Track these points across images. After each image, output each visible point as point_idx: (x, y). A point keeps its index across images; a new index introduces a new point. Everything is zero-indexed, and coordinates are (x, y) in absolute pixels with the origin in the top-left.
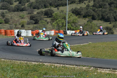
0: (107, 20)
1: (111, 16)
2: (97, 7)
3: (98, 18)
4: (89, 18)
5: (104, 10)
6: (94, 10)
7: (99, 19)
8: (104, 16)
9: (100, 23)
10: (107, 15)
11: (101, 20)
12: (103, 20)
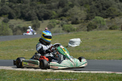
0: (28, 18)
1: (33, 12)
2: (14, 3)
3: (16, 16)
4: (5, 17)
5: (23, 5)
6: (10, 7)
7: (17, 18)
8: (24, 13)
9: (19, 23)
10: (28, 11)
11: (20, 18)
12: (24, 19)
